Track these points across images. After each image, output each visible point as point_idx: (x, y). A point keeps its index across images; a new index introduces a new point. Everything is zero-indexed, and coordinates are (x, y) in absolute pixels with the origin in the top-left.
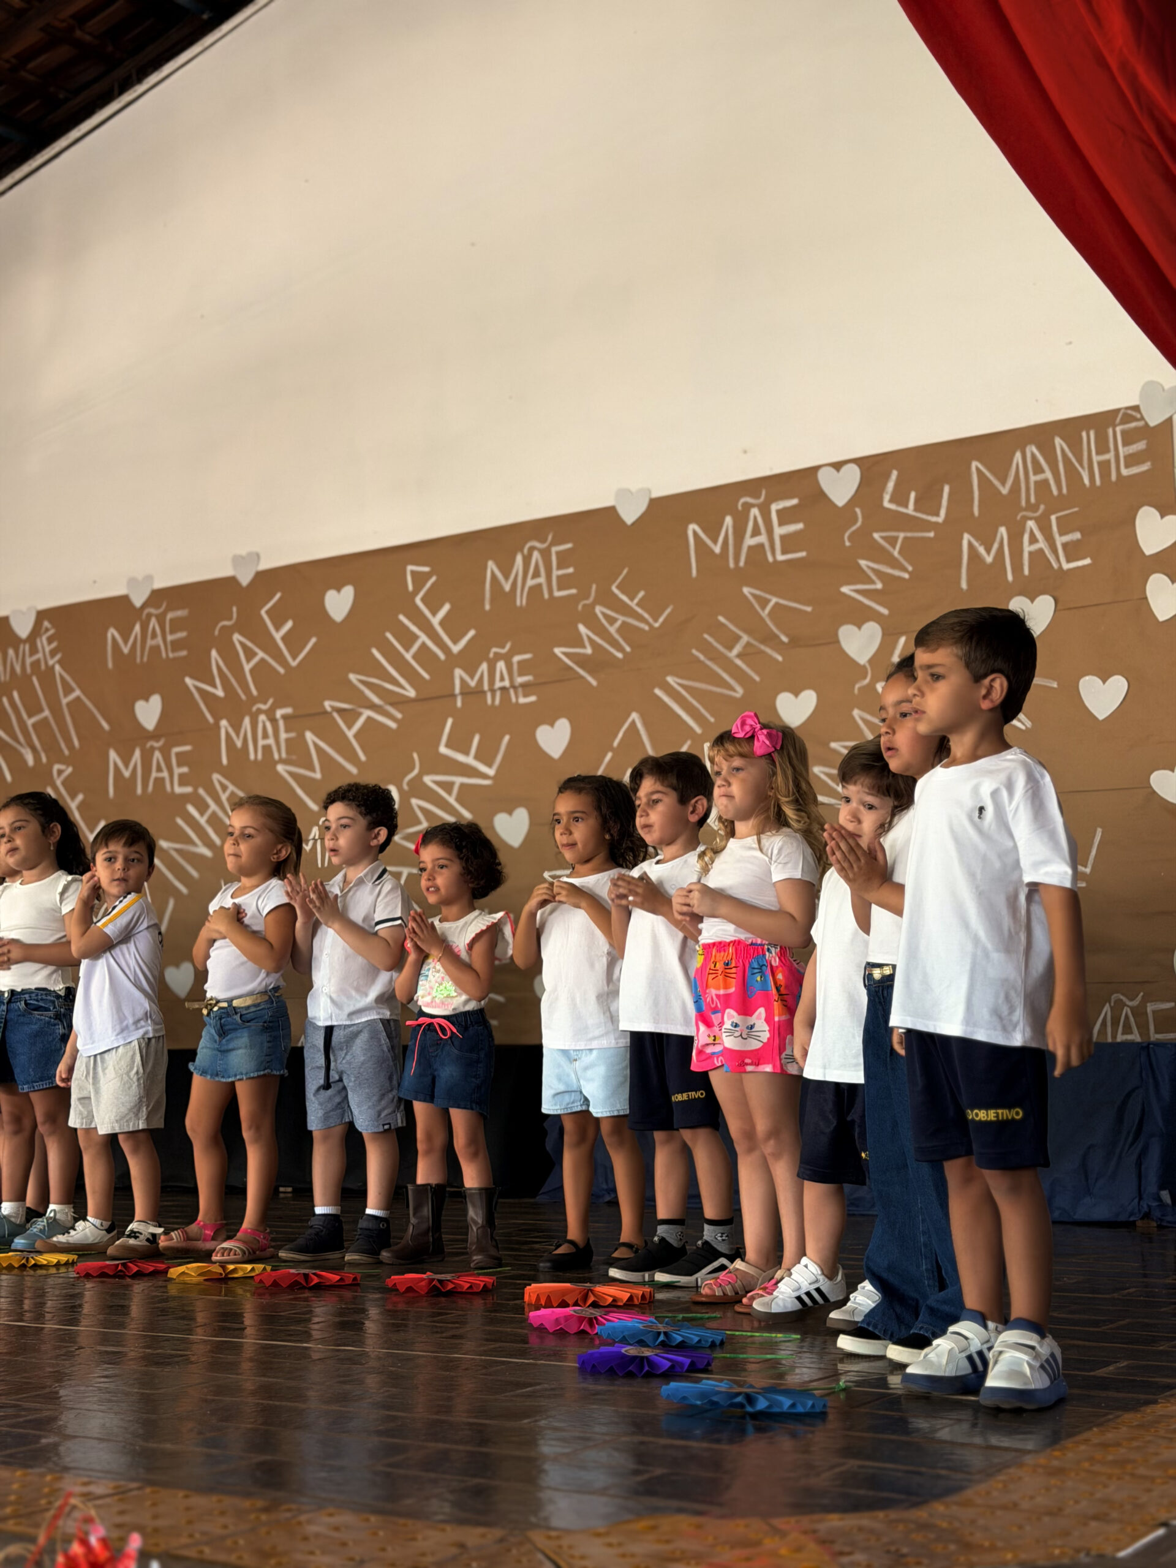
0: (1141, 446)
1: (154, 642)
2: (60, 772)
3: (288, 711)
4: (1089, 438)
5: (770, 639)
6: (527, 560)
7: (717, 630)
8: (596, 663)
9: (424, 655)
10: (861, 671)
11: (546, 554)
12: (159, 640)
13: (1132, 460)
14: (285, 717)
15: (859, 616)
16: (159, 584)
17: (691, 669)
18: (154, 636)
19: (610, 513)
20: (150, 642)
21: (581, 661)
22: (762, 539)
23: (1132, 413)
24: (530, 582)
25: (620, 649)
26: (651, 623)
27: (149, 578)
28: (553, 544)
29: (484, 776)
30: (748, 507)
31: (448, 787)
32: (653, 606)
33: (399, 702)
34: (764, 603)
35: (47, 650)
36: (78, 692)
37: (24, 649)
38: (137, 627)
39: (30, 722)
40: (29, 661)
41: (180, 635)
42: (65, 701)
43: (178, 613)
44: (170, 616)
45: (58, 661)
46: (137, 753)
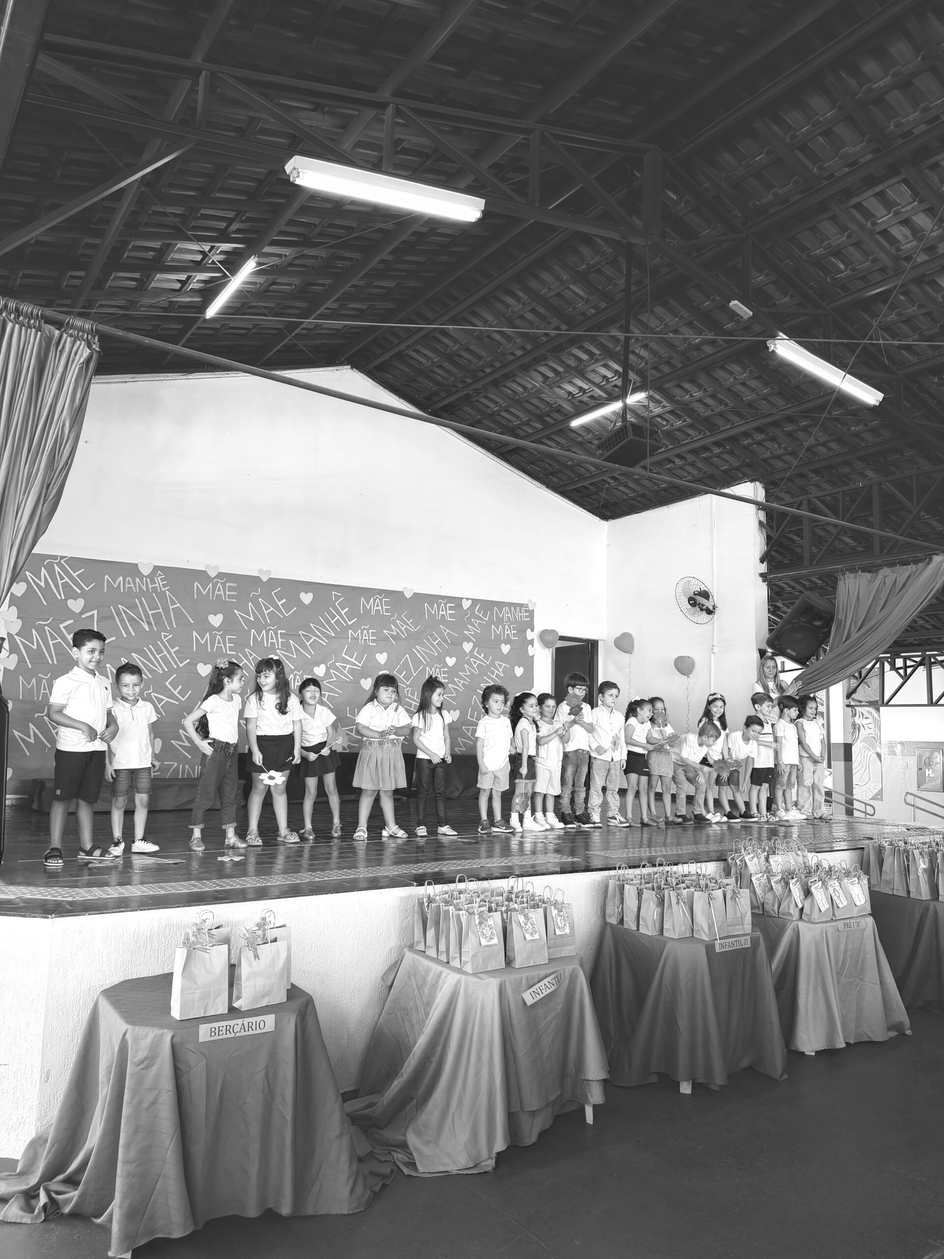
0: (528, 614)
1: (219, 593)
2: (165, 636)
3: (284, 631)
4: (518, 608)
5: (445, 641)
6: (375, 600)
7: (432, 635)
8: (396, 638)
9: (338, 622)
10: (466, 654)
11: (381, 600)
12: (222, 592)
13: (527, 617)
14: (281, 634)
15: (469, 640)
16: (222, 570)
17: (422, 645)
18: (219, 590)
19: (401, 593)
20: (216, 592)
21: (392, 636)
22: (444, 613)
23: (526, 606)
24: (376, 608)
25: (404, 635)
26: (413, 629)
27: (217, 567)
28: (384, 598)
29: (359, 667)
30: (441, 603)
31: (345, 668)
32: (415, 624)
33: (328, 637)
34: (445, 631)
35: (161, 584)
36: (178, 605)
37: (146, 580)
38: (211, 585)
39: (150, 613)
40: (150, 586)
41: (233, 593)
42: (171, 607)
43: (232, 584)
44: (228, 584)
45: (168, 590)
46: (208, 635)
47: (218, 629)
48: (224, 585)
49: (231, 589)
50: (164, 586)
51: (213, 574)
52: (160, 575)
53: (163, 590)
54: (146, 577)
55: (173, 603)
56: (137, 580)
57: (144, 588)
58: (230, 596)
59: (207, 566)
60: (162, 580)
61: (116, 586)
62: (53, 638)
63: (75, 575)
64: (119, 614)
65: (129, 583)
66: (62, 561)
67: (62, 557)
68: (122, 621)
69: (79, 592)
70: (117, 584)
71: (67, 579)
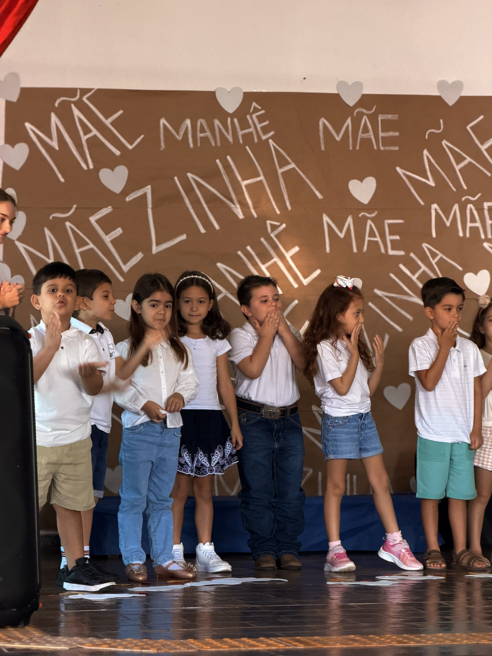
1: (365, 136)
2: (274, 228)
12: (371, 134)
14: (489, 209)
16: (368, 90)
18: (366, 130)
20: (361, 135)
27: (359, 85)
35: (259, 126)
36: (293, 165)
37: (233, 122)
38: (349, 121)
39: (244, 183)
40: (240, 133)
41: (391, 134)
42: (280, 171)
43: (389, 117)
44: (380, 117)
45: (271, 138)
46: (350, 220)
47: (369, 208)
48: (373, 119)
49: (387, 126)
50: (265, 130)
51: (351, 100)
52: (256, 110)
53: (264, 138)
54: (233, 116)
55: (283, 162)
56: (217, 122)
57: (230, 138)
58: (387, 141)
59: (341, 84)
60: (261, 119)
61: (179, 138)
62: (81, 243)
63: (108, 122)
64: (189, 190)
65: (203, 130)
66: (85, 99)
67: (84, 91)
68: (196, 203)
69: (118, 153)
70: (182, 133)
71: (95, 132)
